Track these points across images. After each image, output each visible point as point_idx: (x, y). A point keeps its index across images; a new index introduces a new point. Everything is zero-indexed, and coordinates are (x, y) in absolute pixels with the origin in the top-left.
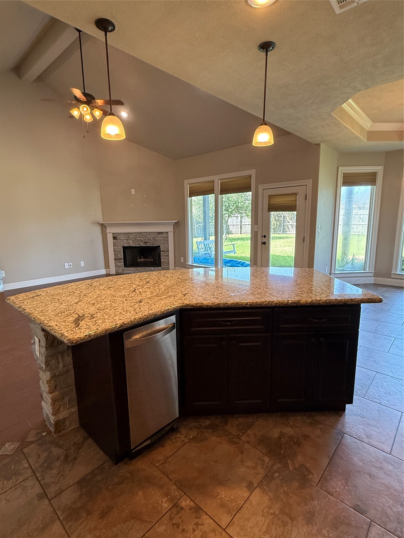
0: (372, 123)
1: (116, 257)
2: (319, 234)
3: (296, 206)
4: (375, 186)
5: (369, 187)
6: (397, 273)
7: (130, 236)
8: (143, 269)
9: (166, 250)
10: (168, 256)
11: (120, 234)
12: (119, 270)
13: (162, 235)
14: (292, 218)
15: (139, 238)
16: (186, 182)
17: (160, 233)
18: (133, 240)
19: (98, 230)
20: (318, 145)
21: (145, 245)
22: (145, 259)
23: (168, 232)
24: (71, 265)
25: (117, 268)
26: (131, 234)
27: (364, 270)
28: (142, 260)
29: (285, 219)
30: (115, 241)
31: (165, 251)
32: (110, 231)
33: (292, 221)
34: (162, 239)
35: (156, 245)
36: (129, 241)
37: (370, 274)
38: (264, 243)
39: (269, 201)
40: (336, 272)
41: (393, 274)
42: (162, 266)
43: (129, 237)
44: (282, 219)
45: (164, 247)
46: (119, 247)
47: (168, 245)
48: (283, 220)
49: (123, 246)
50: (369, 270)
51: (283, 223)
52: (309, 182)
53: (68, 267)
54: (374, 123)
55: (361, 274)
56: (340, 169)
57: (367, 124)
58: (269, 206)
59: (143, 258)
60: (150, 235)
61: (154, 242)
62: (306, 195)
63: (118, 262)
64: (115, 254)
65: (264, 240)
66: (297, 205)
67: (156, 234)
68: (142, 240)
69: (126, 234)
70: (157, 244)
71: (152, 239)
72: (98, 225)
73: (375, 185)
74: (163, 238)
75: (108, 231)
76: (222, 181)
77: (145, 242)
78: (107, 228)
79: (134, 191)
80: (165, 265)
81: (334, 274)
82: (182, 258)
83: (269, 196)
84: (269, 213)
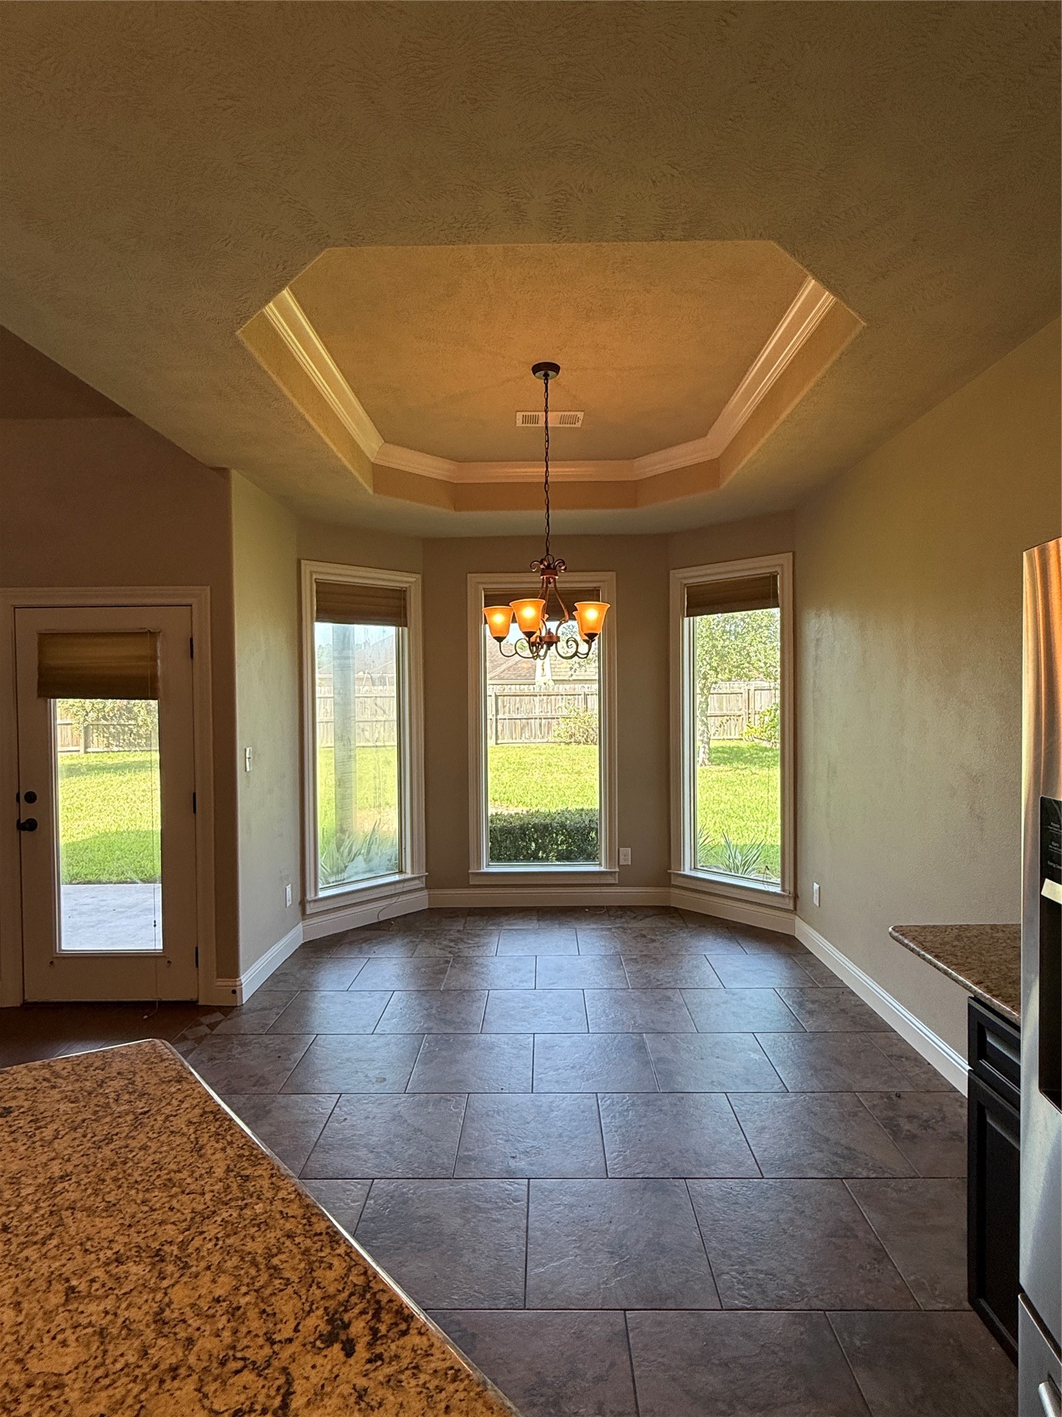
0: (383, 441)
2: (248, 777)
3: (154, 677)
4: (406, 629)
5: (391, 630)
6: (482, 871)
20: (223, 472)
27: (401, 872)
37: (417, 882)
38: (30, 825)
39: (41, 654)
40: (321, 894)
41: (473, 873)
50: (413, 873)
52: (201, 596)
54: (387, 445)
55: (393, 887)
56: (307, 566)
57: (370, 442)
58: (40, 675)
62: (191, 640)
65: (28, 811)
66: (159, 673)
73: (406, 626)
81: (315, 901)
83: (40, 634)
84: (47, 702)
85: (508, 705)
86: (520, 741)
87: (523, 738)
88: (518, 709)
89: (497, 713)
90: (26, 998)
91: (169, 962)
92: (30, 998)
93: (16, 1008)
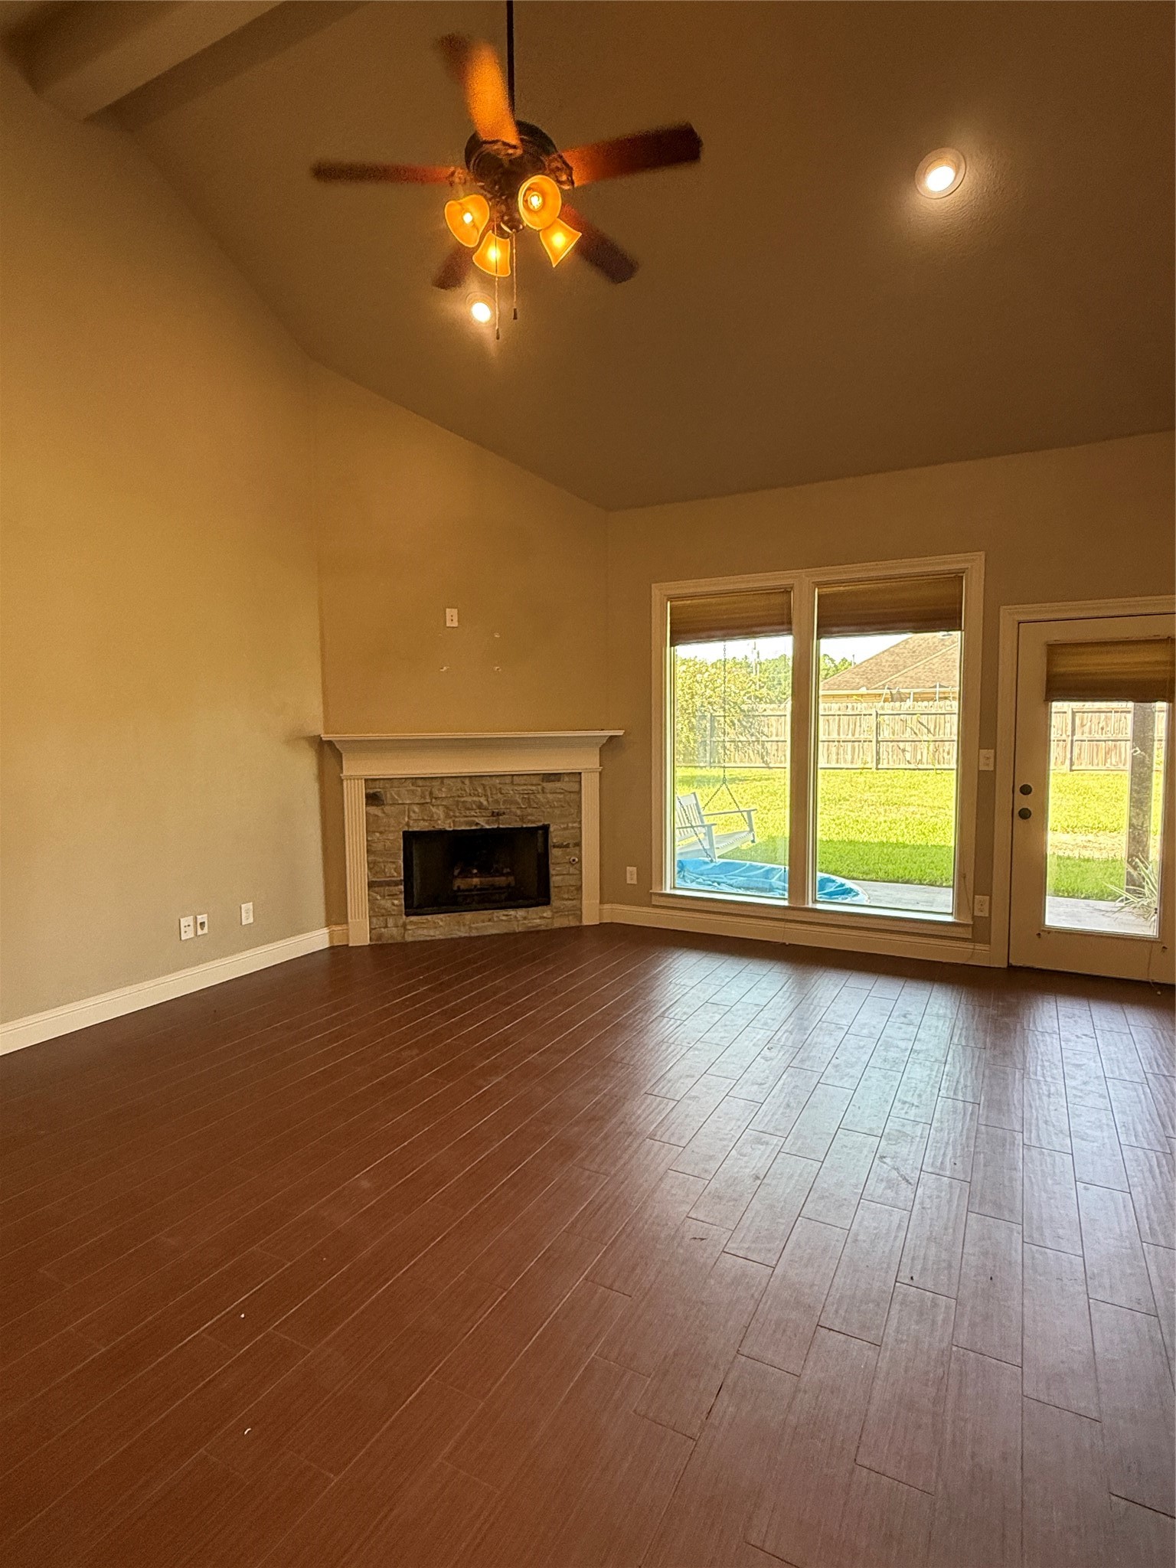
1: (375, 875)
7: (436, 793)
8: (482, 917)
9: (572, 842)
10: (577, 866)
11: (396, 783)
12: (386, 927)
13: (558, 785)
14: (736, 722)
15: (469, 799)
16: (657, 591)
17: (552, 778)
18: (446, 807)
19: (306, 764)
21: (493, 823)
22: (483, 879)
23: (580, 773)
24: (202, 924)
25: (381, 921)
26: (442, 783)
28: (476, 881)
29: (716, 724)
30: (374, 810)
31: (567, 846)
32: (357, 770)
33: (735, 729)
34: (559, 800)
35: (533, 822)
36: (434, 810)
38: (1024, 814)
39: (1050, 662)
42: (555, 902)
43: (431, 793)
44: (708, 725)
45: (564, 829)
46: (391, 837)
47: (580, 822)
48: (709, 728)
49: (406, 829)
51: (711, 737)
53: (192, 935)
58: (1048, 681)
59: (476, 876)
60: (512, 783)
61: (529, 810)
63: (383, 897)
64: (372, 865)
65: (1023, 801)
67: (535, 780)
68: (485, 803)
69: (420, 783)
70: (539, 821)
71: (520, 801)
72: (304, 744)
74: (562, 796)
75: (346, 772)
76: (827, 590)
77: (493, 814)
78: (343, 755)
79: (456, 619)
80: (566, 896)
82: (631, 871)
83: (1049, 645)
84: (1048, 705)
85: (1089, 724)
86: (1104, 768)
87: (1108, 765)
88: (1102, 729)
89: (1073, 733)
90: (1010, 961)
91: (1164, 947)
92: (1013, 962)
93: (1004, 968)
